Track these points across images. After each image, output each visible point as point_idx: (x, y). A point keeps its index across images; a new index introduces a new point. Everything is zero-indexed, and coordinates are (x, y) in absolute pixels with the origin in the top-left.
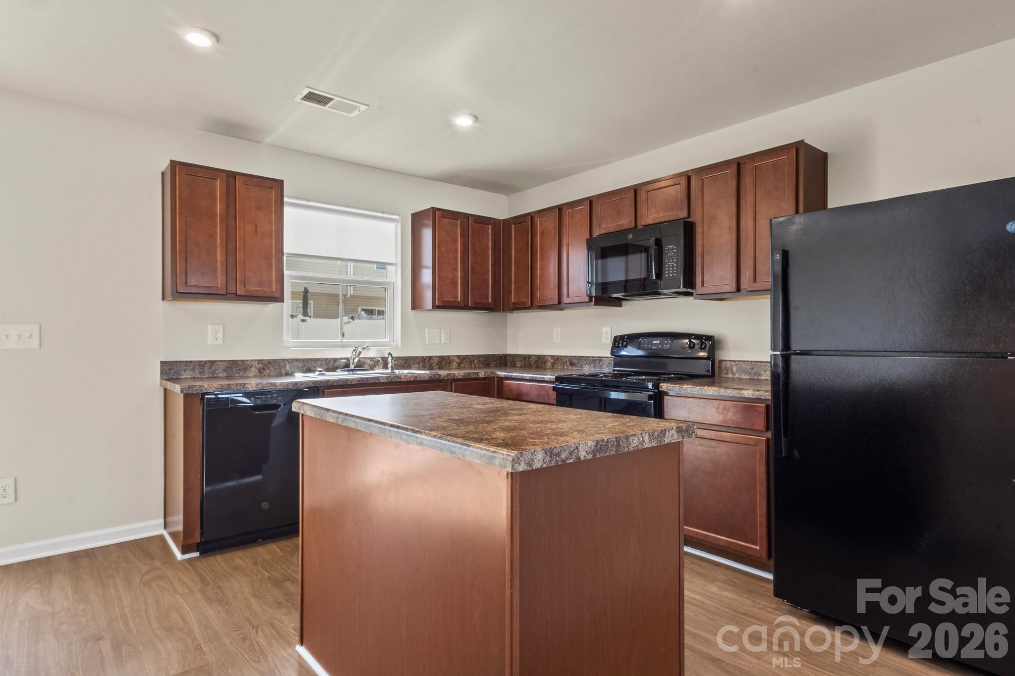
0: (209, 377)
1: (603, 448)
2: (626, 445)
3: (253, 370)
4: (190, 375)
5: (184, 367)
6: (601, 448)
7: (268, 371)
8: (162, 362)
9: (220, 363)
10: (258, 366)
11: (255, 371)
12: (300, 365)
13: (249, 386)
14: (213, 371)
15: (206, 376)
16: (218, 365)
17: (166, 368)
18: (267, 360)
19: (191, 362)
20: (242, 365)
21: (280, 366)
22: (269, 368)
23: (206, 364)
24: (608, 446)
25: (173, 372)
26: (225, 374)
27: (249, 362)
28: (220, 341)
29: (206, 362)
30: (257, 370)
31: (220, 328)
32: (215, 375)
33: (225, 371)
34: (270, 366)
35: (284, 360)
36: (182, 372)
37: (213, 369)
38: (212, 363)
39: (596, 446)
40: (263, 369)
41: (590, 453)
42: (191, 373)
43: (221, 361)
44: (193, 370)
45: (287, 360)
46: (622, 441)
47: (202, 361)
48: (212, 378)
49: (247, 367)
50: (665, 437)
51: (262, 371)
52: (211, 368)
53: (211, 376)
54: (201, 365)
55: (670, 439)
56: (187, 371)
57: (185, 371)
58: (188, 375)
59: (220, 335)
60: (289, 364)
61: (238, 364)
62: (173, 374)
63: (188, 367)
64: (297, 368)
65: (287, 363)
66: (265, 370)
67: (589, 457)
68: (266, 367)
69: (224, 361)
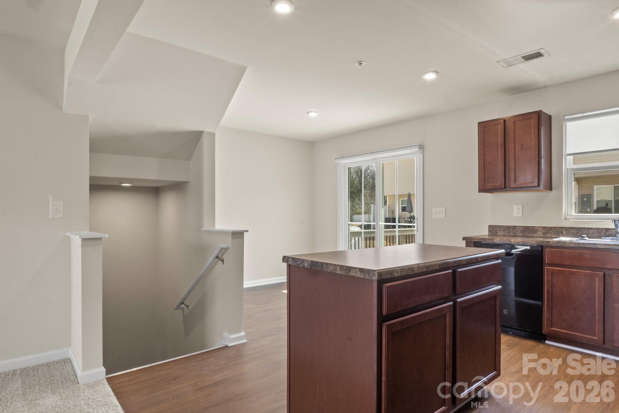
0: (512, 235)
1: (315, 265)
2: (326, 268)
3: (539, 233)
4: (503, 233)
5: (499, 229)
6: (314, 265)
7: (550, 235)
8: (489, 226)
9: (519, 227)
10: (543, 231)
11: (541, 234)
12: (575, 232)
13: (495, 240)
14: (514, 232)
15: (511, 235)
16: (517, 229)
17: (490, 229)
18: (549, 227)
19: (503, 226)
20: (532, 229)
21: (558, 232)
22: (550, 232)
23: (511, 228)
24: (317, 265)
25: (494, 231)
26: (521, 234)
27: (536, 228)
28: (520, 215)
29: (511, 227)
30: (542, 233)
31: (521, 207)
32: (516, 234)
33: (521, 232)
34: (551, 231)
35: (561, 228)
36: (498, 232)
37: (515, 231)
38: (514, 227)
39: (312, 263)
40: (546, 233)
41: (309, 265)
42: (503, 232)
43: (519, 226)
44: (504, 230)
45: (564, 228)
46: (324, 265)
47: (509, 226)
48: (514, 236)
49: (535, 231)
50: (350, 271)
51: (545, 234)
52: (513, 230)
53: (513, 235)
54: (508, 228)
55: (354, 274)
56: (501, 231)
57: (500, 231)
58: (501, 233)
59: (521, 211)
60: (566, 230)
61: (530, 229)
62: (494, 232)
63: (501, 229)
64: (572, 234)
65: (564, 230)
66: (547, 233)
67: (309, 267)
68: (548, 232)
69: (521, 226)
